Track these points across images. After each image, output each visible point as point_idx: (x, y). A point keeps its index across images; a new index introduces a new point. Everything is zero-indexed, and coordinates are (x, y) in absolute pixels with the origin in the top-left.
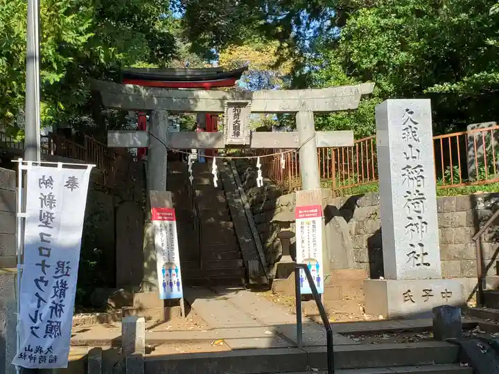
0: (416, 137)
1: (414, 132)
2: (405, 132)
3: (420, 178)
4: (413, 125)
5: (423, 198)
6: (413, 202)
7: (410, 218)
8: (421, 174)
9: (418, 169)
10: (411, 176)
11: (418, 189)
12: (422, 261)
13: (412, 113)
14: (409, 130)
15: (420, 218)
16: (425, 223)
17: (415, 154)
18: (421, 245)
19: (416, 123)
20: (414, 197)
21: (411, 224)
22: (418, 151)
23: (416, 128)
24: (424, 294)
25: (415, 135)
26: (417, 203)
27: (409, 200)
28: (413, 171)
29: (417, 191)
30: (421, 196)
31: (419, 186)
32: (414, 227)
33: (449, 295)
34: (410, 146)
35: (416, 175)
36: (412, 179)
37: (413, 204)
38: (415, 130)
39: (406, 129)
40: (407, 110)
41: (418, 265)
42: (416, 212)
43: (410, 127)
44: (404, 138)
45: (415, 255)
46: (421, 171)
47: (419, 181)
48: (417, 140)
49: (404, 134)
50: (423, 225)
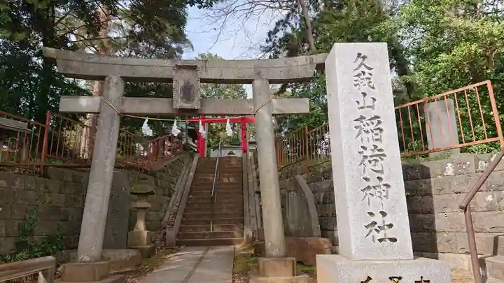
0: (371, 84)
1: (369, 79)
2: (357, 78)
3: (378, 131)
4: (367, 71)
5: (384, 155)
6: (369, 159)
7: (366, 179)
8: (379, 126)
9: (375, 121)
10: (367, 128)
11: (377, 143)
12: (385, 234)
13: (364, 58)
14: (362, 77)
15: (380, 179)
16: (388, 186)
18: (384, 214)
19: (370, 69)
20: (372, 153)
21: (369, 187)
22: (374, 99)
23: (371, 74)
25: (370, 82)
26: (376, 161)
27: (365, 157)
28: (369, 122)
29: (375, 147)
30: (380, 153)
31: (377, 140)
32: (372, 191)
34: (364, 94)
35: (372, 127)
36: (367, 132)
37: (370, 162)
38: (370, 76)
39: (359, 75)
40: (359, 55)
41: (380, 240)
42: (375, 171)
43: (364, 73)
44: (356, 85)
45: (376, 227)
46: (379, 122)
47: (376, 134)
48: (373, 88)
49: (356, 81)
50: (385, 188)
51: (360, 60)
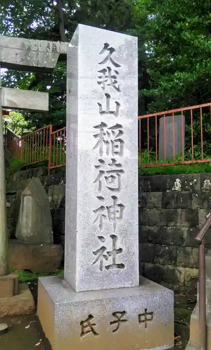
0: (116, 85)
1: (114, 77)
2: (101, 74)
3: (118, 143)
4: (113, 67)
5: (121, 171)
6: (106, 174)
7: (100, 198)
8: (120, 137)
9: (117, 131)
10: (106, 138)
11: (116, 157)
12: (114, 260)
13: (112, 50)
14: (107, 74)
15: (114, 198)
16: (122, 206)
17: (113, 107)
19: (117, 65)
20: (109, 168)
21: (102, 207)
22: (118, 104)
23: (117, 72)
24: (114, 319)
25: (116, 82)
26: (112, 176)
27: (102, 172)
28: (110, 131)
29: (114, 161)
30: (119, 169)
31: (116, 153)
32: (105, 212)
33: (149, 317)
34: (108, 96)
35: (113, 137)
36: (107, 142)
37: (106, 178)
38: (116, 75)
39: (104, 71)
40: (106, 45)
41: (107, 267)
42: (111, 189)
43: (109, 69)
44: (99, 83)
45: (105, 253)
46: (121, 132)
47: (117, 146)
48: (118, 90)
49: (100, 77)
50: (118, 208)
51: (107, 52)
